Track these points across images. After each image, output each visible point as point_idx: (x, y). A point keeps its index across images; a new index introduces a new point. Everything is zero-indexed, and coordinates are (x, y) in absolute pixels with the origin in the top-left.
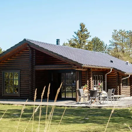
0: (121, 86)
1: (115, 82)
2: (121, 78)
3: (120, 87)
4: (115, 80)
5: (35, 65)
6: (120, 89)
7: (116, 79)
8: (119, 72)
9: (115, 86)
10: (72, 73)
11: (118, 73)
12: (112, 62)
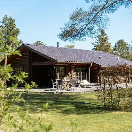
5: (32, 62)
6: (100, 79)
10: (55, 68)
12: (99, 58)
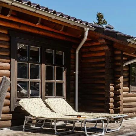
0: (121, 85)
1: (103, 73)
2: (119, 61)
3: (117, 88)
4: (103, 68)
6: (117, 94)
7: (103, 65)
8: (115, 40)
9: (103, 84)
11: (110, 44)
